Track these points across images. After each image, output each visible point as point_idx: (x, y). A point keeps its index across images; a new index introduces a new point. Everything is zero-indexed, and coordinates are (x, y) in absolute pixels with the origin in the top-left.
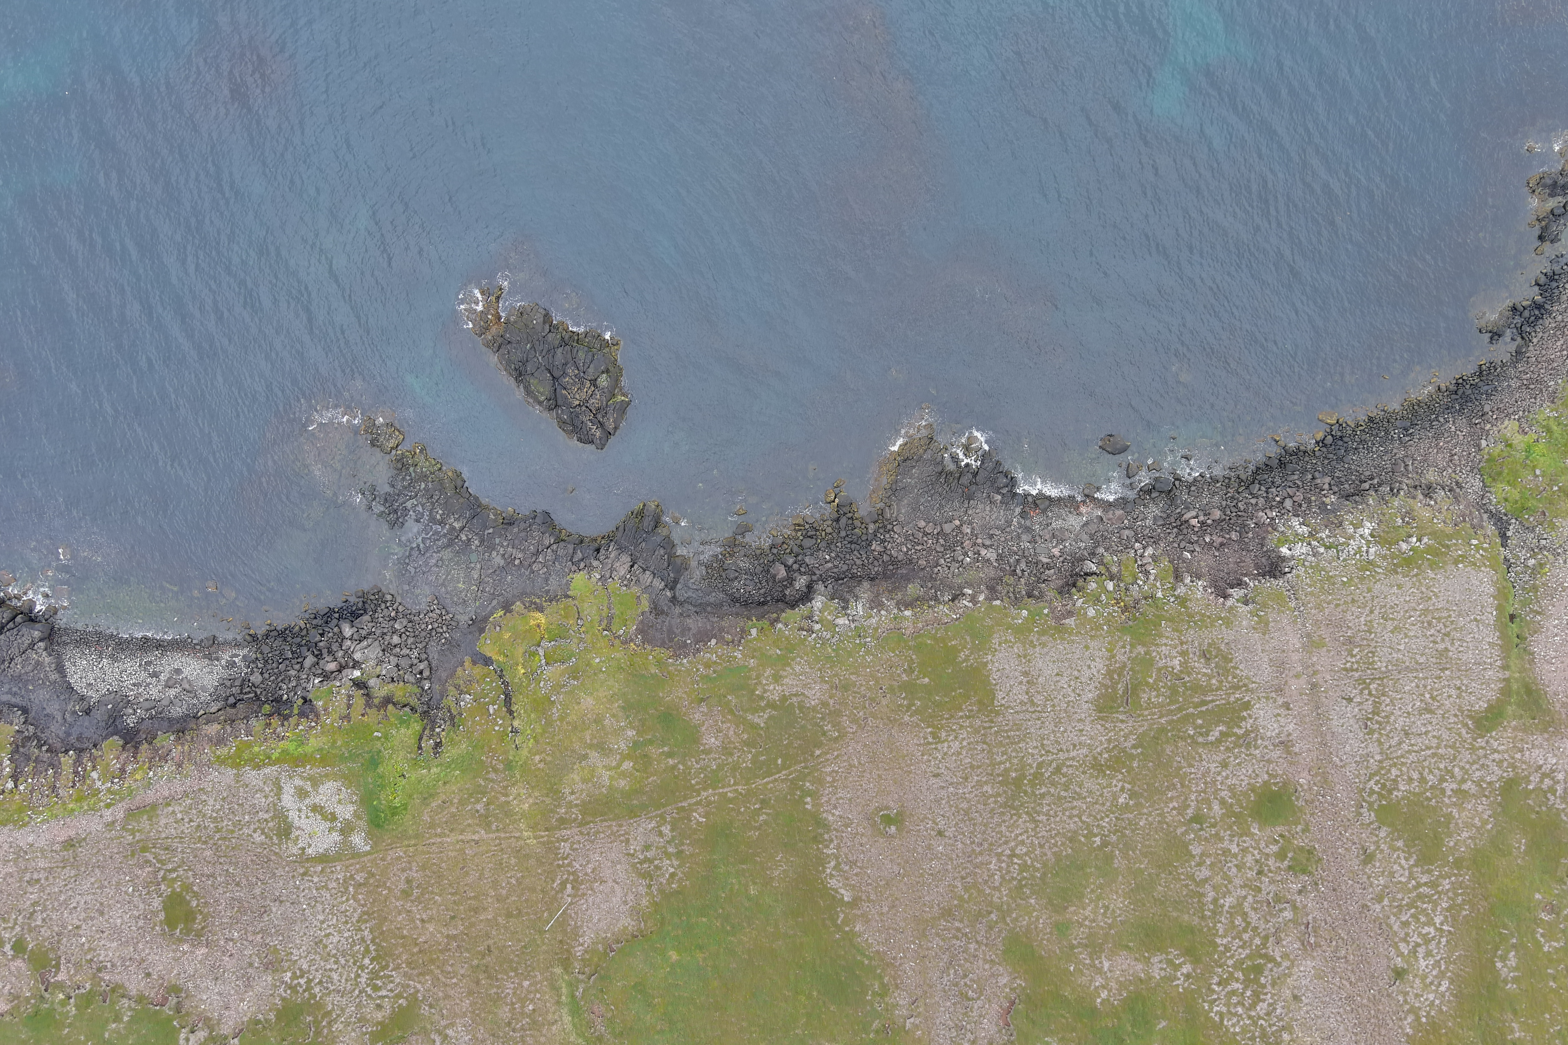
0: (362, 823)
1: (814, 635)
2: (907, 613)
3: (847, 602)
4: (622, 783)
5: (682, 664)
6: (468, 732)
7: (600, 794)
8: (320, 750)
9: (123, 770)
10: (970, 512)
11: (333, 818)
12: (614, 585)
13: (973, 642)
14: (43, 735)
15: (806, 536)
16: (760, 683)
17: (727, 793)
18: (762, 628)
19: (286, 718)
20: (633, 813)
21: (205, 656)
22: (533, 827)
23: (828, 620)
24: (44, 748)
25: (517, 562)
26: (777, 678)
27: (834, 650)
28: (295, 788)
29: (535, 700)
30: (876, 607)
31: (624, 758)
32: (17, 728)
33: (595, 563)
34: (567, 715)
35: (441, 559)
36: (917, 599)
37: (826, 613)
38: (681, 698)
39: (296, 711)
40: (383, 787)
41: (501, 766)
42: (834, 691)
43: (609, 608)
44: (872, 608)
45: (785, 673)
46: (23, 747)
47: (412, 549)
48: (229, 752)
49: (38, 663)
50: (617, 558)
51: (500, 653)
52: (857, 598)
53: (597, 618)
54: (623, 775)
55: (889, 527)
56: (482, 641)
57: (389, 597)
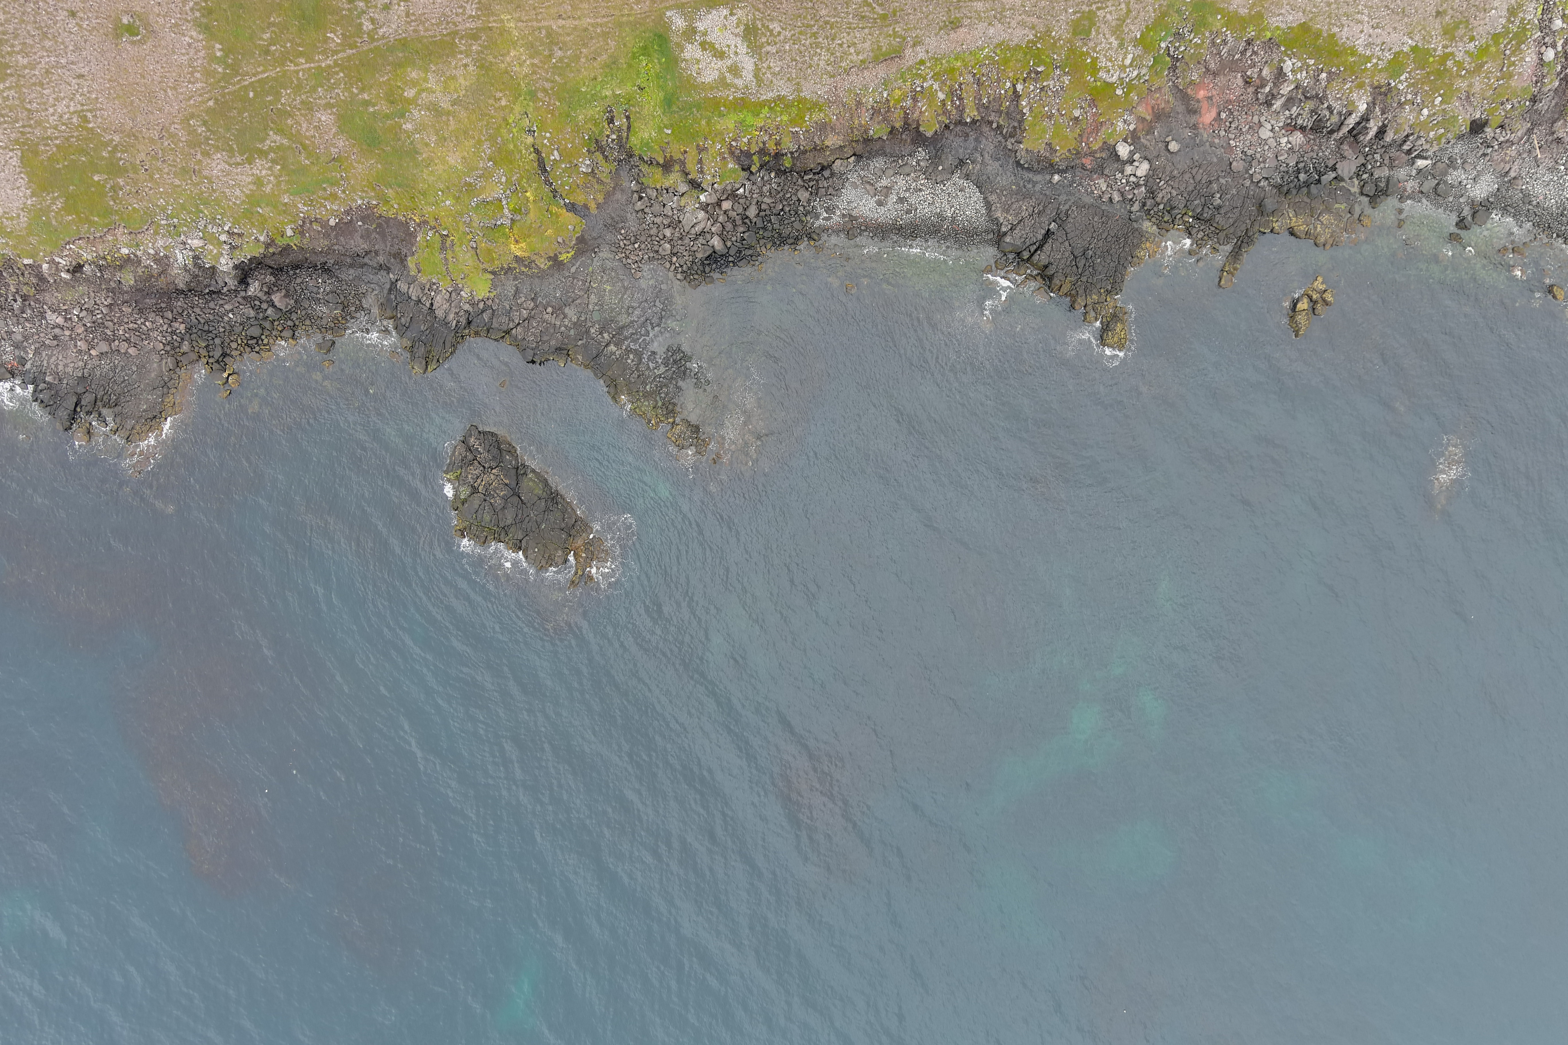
0: (675, 39)
1: (226, 228)
2: (125, 251)
3: (195, 264)
4: (414, 75)
5: (362, 198)
6: (578, 132)
7: (437, 64)
8: (721, 115)
9: (915, 100)
10: (81, 364)
11: (704, 46)
12: (445, 285)
13: (48, 218)
14: (999, 139)
15: (258, 339)
16: (276, 177)
17: (306, 63)
18: (282, 236)
19: (762, 152)
20: (404, 44)
21: (856, 218)
22: (503, 31)
23: (212, 244)
24: (995, 125)
25: (550, 310)
26: (259, 182)
27: (202, 212)
28: (741, 76)
29: (511, 162)
30: (162, 258)
31: (413, 101)
32: (1022, 146)
33: (467, 307)
34: (475, 147)
35: (629, 314)
36: (121, 267)
37: (215, 251)
38: (359, 162)
39: (755, 158)
40: (658, 77)
41: (540, 95)
42: (197, 167)
43: (446, 259)
44: (166, 257)
45: (251, 187)
46: (1014, 127)
47: (659, 325)
48: (811, 115)
49: (1007, 211)
50: (447, 314)
51: (558, 216)
52: (185, 268)
53: (456, 248)
54: (414, 83)
55: (168, 348)
56: (578, 229)
57: (679, 276)
